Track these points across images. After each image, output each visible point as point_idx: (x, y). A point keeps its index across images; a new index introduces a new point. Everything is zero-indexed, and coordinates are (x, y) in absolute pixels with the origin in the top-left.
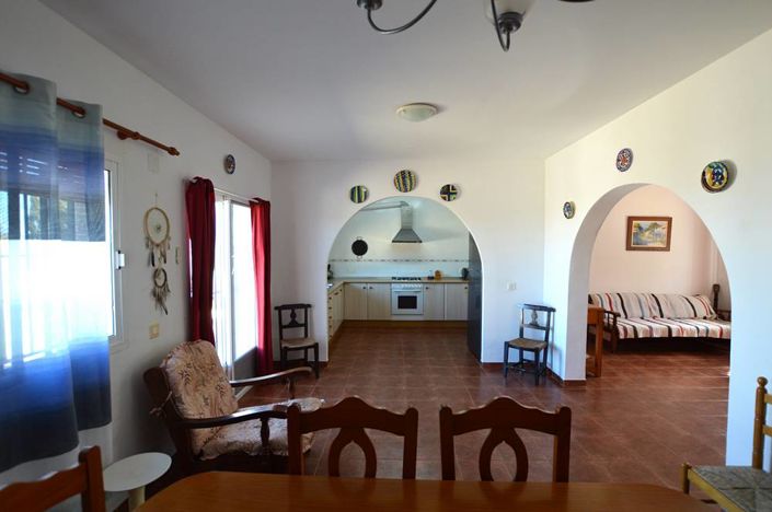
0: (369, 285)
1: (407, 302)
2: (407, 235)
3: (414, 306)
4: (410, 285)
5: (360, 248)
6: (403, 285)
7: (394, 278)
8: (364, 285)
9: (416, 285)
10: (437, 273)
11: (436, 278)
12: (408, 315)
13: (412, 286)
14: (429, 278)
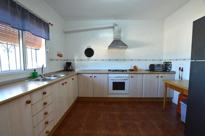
0: (94, 75)
1: (119, 86)
2: (117, 43)
3: (123, 89)
4: (120, 75)
5: (89, 53)
6: (116, 75)
7: (109, 70)
8: (91, 75)
9: (125, 75)
10: (135, 67)
11: (134, 70)
12: (119, 94)
13: (123, 75)
14: (131, 70)
